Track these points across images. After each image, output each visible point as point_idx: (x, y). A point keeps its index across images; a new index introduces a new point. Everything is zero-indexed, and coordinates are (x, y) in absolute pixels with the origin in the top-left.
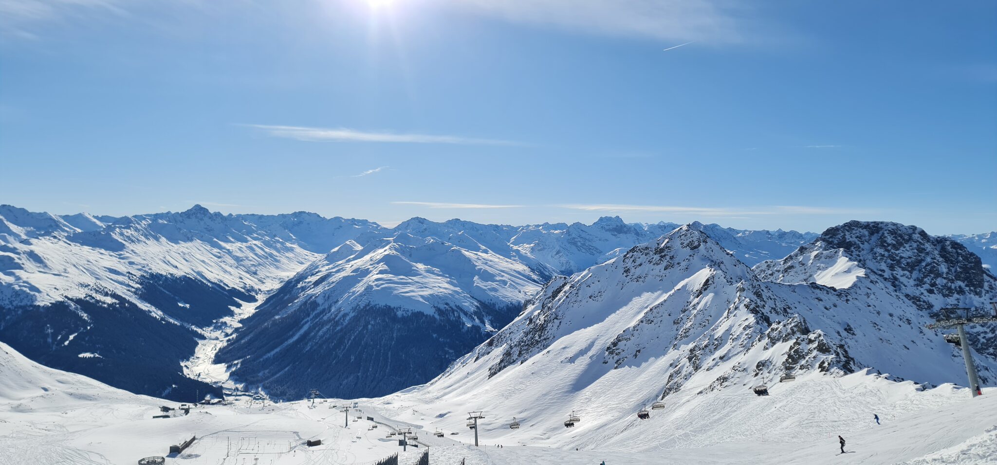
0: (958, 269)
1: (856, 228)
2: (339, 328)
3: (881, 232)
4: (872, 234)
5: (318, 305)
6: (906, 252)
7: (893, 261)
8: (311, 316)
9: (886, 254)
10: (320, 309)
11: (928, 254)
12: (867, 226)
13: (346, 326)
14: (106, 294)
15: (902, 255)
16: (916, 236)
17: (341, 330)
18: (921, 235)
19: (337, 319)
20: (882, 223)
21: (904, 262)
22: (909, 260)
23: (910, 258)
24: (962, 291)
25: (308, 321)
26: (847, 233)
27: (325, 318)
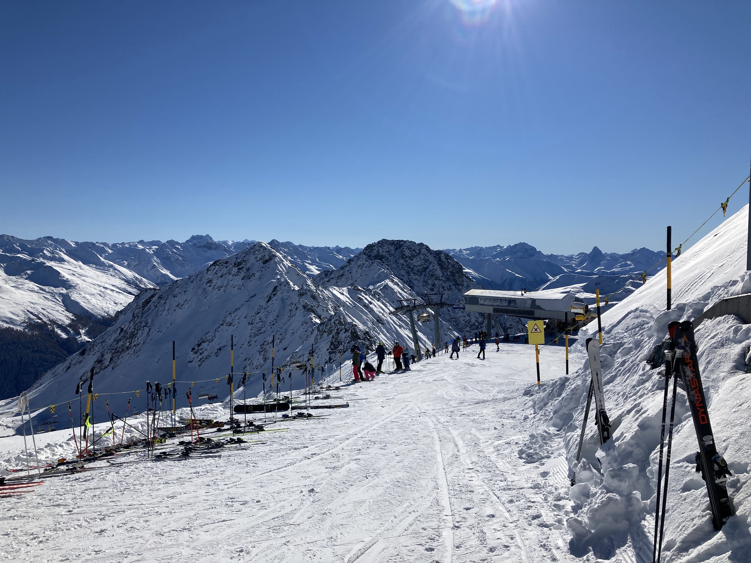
0: (449, 273)
1: (386, 245)
3: (402, 248)
4: (396, 249)
6: (417, 262)
7: (410, 268)
9: (405, 264)
11: (430, 263)
12: (393, 243)
15: (416, 264)
16: (423, 251)
18: (427, 250)
20: (403, 241)
21: (416, 269)
22: (419, 268)
23: (420, 266)
24: (451, 289)
26: (380, 249)
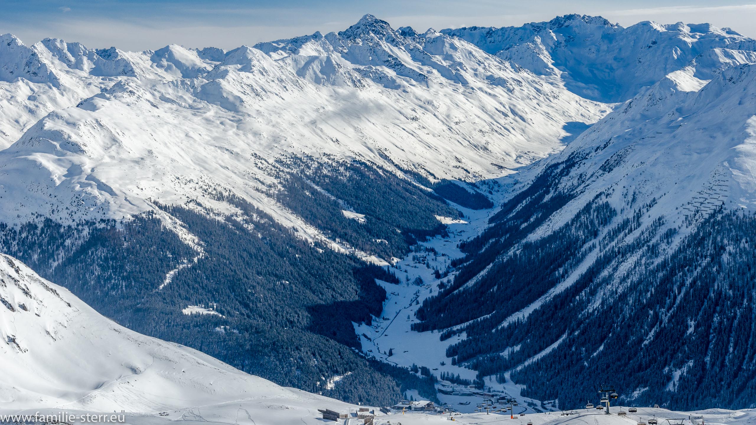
2: (659, 260)
5: (613, 213)
8: (600, 237)
10: (618, 220)
13: (674, 256)
14: (220, 198)
17: (664, 265)
19: (654, 241)
25: (594, 246)
27: (630, 239)
